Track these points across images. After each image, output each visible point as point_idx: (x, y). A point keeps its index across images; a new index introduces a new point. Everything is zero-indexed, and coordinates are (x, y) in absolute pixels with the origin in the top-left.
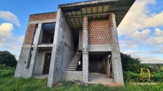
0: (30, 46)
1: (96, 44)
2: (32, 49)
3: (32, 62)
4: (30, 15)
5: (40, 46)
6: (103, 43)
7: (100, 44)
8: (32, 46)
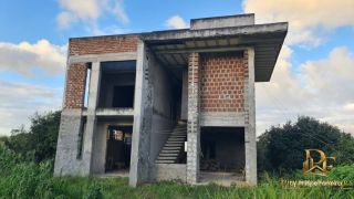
0: (78, 113)
1: (215, 110)
2: (84, 119)
3: (88, 146)
4: (70, 40)
5: (100, 113)
6: (229, 110)
7: (224, 110)
8: (84, 114)
